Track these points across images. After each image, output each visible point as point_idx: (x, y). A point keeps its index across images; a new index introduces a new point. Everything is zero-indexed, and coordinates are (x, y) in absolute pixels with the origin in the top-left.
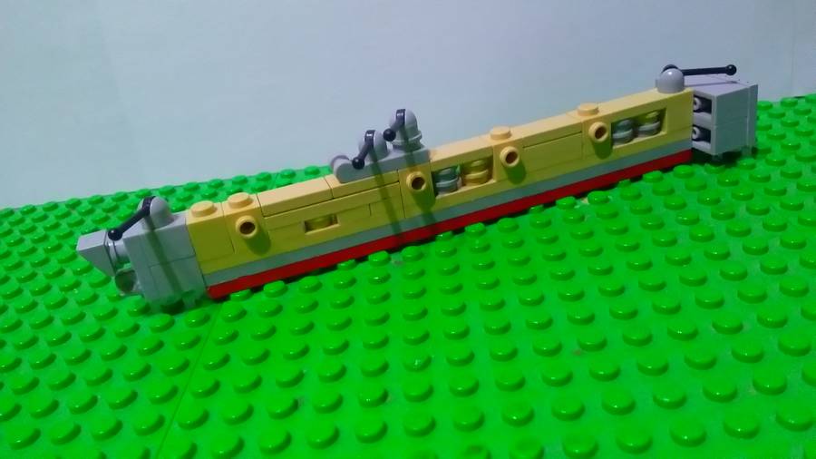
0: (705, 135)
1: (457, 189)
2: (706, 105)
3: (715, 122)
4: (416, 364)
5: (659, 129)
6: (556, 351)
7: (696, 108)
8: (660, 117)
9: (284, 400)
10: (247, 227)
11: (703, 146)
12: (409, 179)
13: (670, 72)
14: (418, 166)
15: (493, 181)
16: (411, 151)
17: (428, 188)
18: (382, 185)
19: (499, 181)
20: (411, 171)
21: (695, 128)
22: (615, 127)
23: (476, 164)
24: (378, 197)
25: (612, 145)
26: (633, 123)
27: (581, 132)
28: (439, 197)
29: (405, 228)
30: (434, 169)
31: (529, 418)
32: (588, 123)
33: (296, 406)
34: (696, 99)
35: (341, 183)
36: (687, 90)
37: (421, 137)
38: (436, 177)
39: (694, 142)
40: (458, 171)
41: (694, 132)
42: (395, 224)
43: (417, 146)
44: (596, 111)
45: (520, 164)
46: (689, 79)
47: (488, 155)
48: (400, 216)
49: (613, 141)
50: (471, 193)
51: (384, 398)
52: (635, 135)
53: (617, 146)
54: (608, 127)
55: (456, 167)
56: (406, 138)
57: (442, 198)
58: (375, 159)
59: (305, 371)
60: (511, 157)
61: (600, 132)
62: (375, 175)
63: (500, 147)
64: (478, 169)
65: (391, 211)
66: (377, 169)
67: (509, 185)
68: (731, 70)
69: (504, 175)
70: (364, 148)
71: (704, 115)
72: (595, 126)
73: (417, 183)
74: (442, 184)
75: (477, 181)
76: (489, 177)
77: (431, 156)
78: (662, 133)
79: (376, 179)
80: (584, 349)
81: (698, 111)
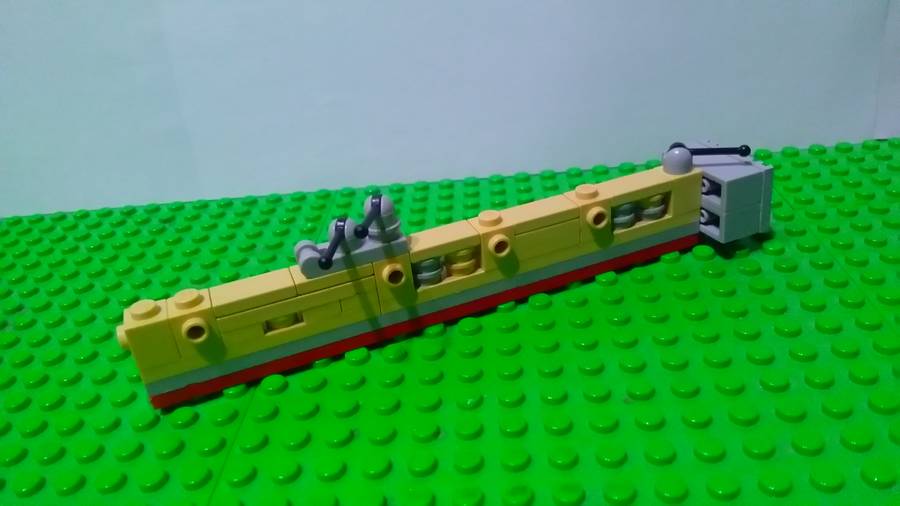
0: (714, 220)
1: (440, 281)
2: (715, 188)
3: (724, 208)
4: (469, 403)
5: (664, 212)
6: (606, 398)
7: (704, 190)
8: (665, 200)
9: (341, 430)
10: (195, 331)
11: (711, 231)
12: (386, 271)
13: (677, 151)
14: (398, 258)
15: (481, 271)
16: (389, 242)
17: (407, 280)
18: (355, 279)
19: (486, 272)
20: (390, 263)
21: (703, 211)
22: (615, 212)
23: (462, 253)
24: (353, 291)
25: (613, 229)
26: (636, 207)
27: (578, 217)
28: (420, 290)
29: (384, 323)
30: (415, 260)
31: (575, 462)
32: (586, 208)
33: (351, 436)
34: (705, 181)
35: (308, 278)
36: (696, 171)
37: (400, 225)
38: (416, 269)
39: (702, 226)
40: (442, 261)
41: (702, 215)
42: (373, 320)
43: (395, 235)
44: (595, 194)
45: (512, 253)
46: (697, 159)
47: (475, 244)
48: (377, 311)
49: (613, 226)
50: (456, 283)
51: (437, 434)
52: (638, 218)
53: (617, 232)
54: (608, 213)
55: (439, 258)
56: (382, 228)
57: (424, 291)
58: (347, 252)
59: (361, 403)
60: (500, 246)
61: (599, 218)
62: (347, 268)
63: (488, 235)
64: (464, 259)
65: (367, 306)
66: (349, 262)
67: (498, 276)
68: (744, 151)
69: (493, 265)
70: (334, 239)
71: (713, 199)
72: (594, 211)
73: (395, 276)
74: (425, 275)
75: (462, 271)
76: (477, 266)
77: (412, 246)
78: (667, 217)
79: (349, 273)
80: (633, 397)
81: (707, 194)
